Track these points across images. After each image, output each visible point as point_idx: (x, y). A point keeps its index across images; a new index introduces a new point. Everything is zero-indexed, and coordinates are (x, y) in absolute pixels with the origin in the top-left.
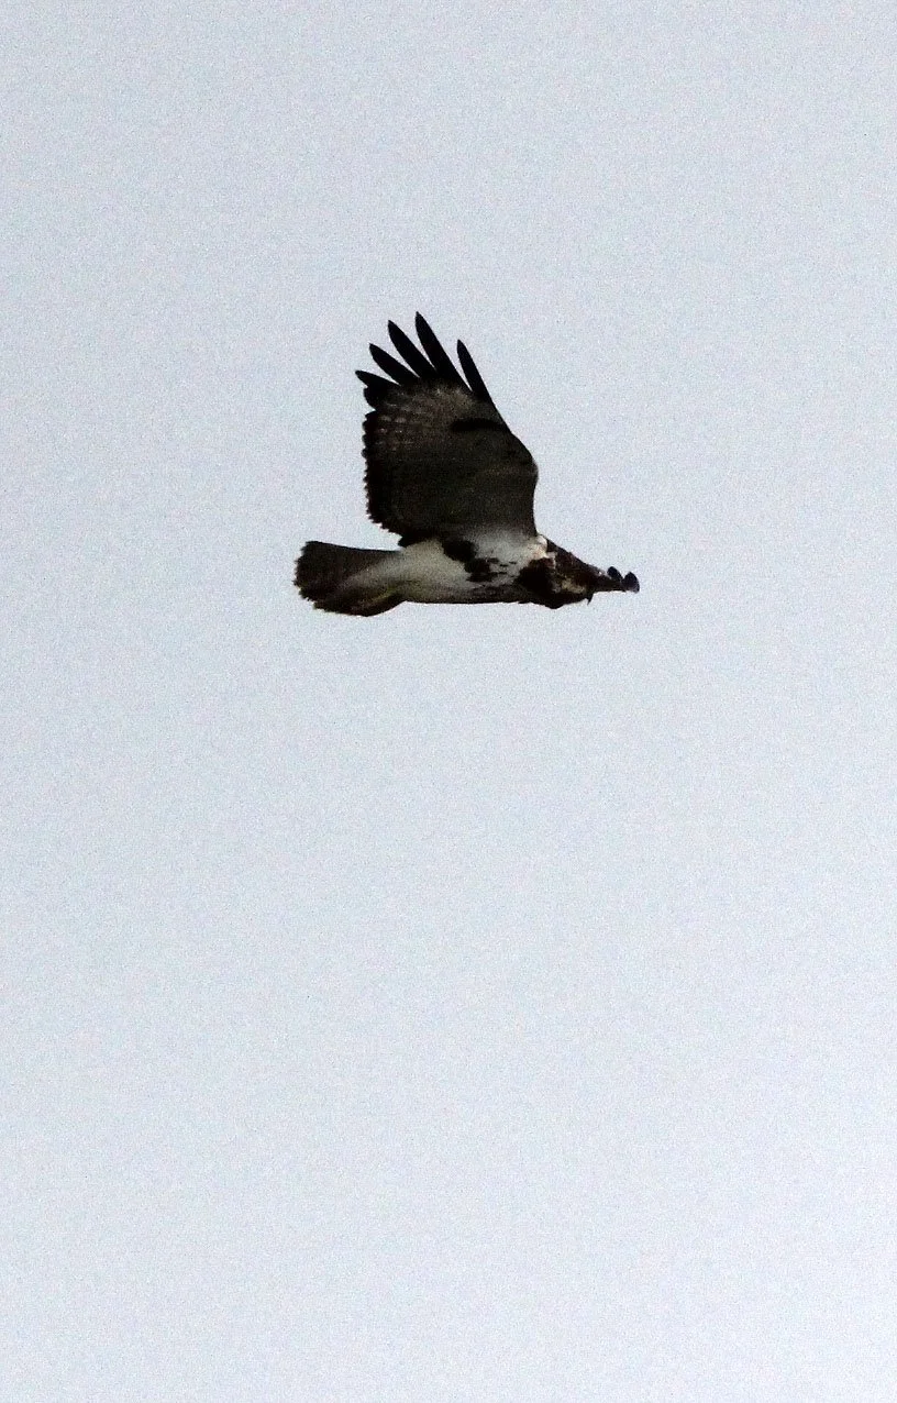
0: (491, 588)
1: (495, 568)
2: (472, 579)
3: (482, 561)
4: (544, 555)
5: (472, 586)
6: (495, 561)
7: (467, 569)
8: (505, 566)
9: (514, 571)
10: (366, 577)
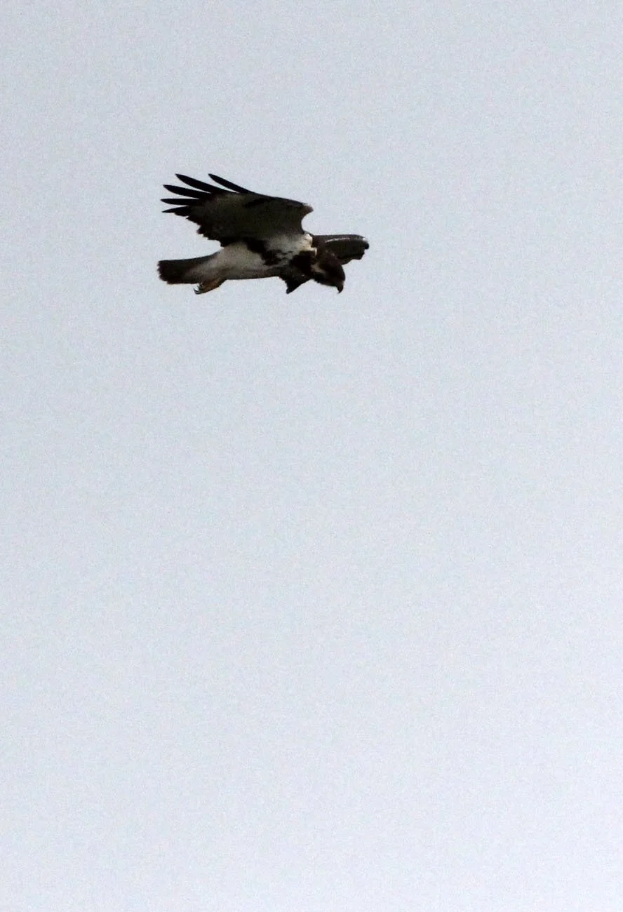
0: (278, 268)
1: (280, 256)
2: (266, 264)
3: (270, 252)
4: (310, 249)
5: (266, 268)
6: (279, 251)
7: (264, 257)
8: (286, 254)
9: (290, 257)
10: (200, 270)
